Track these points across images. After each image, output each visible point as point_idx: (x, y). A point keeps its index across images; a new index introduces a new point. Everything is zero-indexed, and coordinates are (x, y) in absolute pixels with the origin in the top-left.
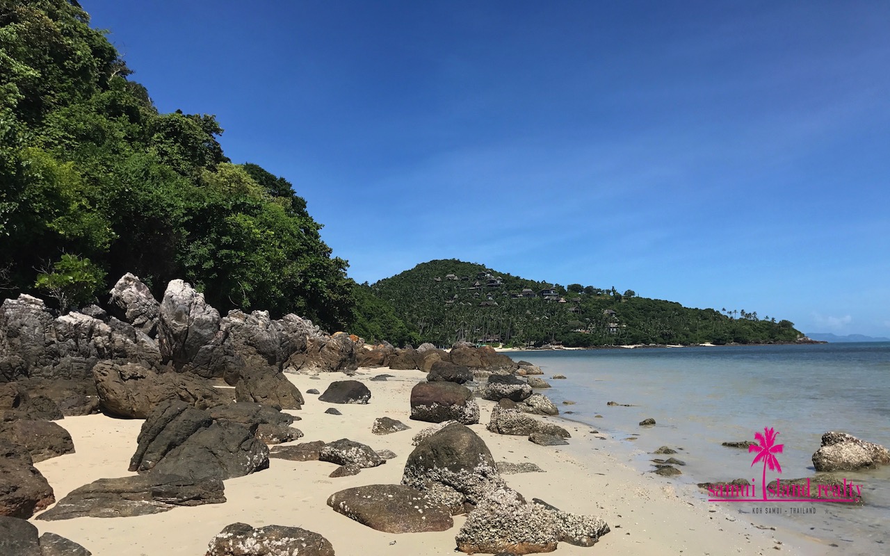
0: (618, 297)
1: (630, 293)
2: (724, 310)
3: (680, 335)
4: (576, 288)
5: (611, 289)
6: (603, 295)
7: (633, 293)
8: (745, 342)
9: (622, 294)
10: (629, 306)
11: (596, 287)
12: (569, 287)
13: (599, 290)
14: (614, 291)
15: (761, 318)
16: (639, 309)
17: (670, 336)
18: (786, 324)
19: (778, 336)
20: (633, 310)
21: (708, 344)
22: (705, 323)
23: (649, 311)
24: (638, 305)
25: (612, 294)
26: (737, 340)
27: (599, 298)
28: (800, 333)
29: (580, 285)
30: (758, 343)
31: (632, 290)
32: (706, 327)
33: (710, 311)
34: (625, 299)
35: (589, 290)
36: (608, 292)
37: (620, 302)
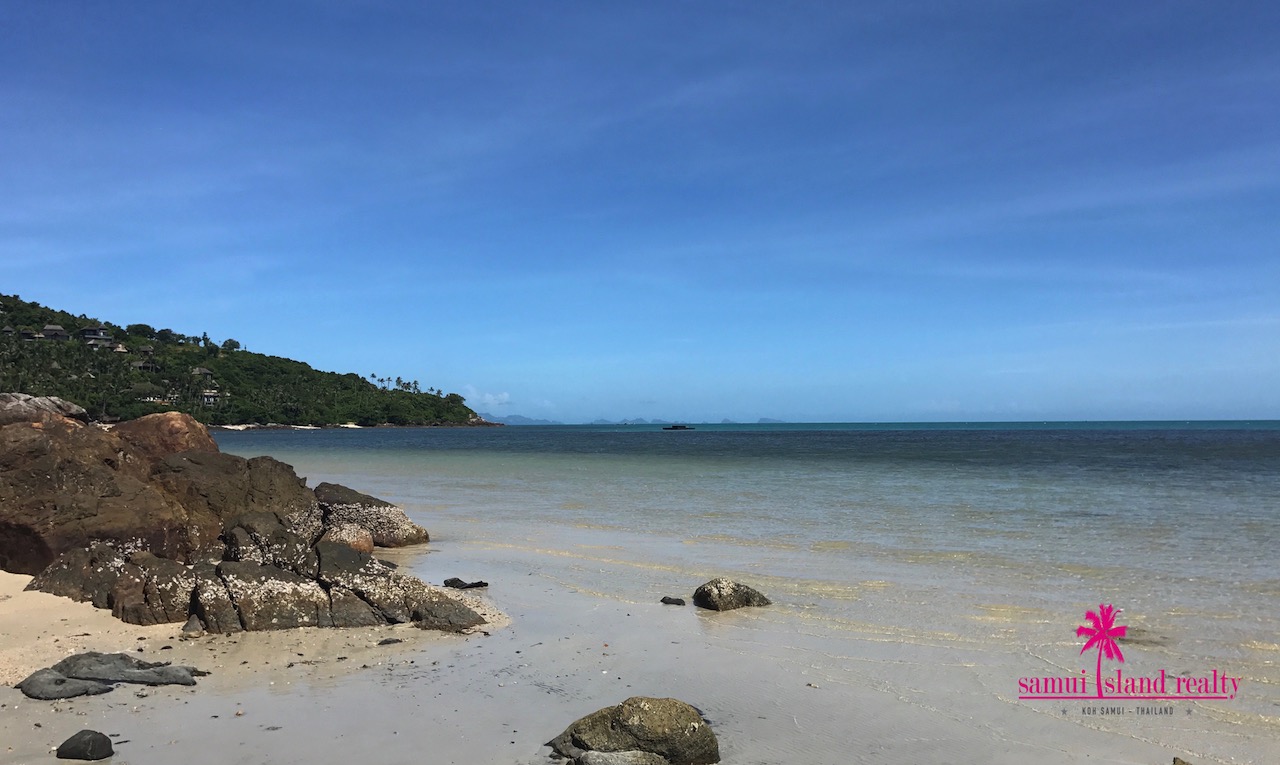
0: (212, 350)
1: (231, 345)
2: (373, 376)
3: (312, 411)
4: (142, 331)
5: (201, 336)
6: (187, 344)
7: (236, 345)
8: (403, 423)
9: (220, 345)
10: (230, 364)
11: (177, 330)
12: (130, 328)
13: (182, 337)
14: (206, 339)
15: (423, 389)
16: (246, 369)
17: (297, 412)
18: (455, 399)
19: (446, 416)
20: (237, 370)
21: (351, 425)
22: (347, 394)
23: (262, 373)
24: (246, 364)
25: (202, 344)
26: (392, 420)
27: (181, 349)
28: (472, 411)
29: (148, 327)
30: (419, 424)
31: (235, 339)
32: (347, 400)
33: (353, 376)
34: (223, 352)
35: (165, 335)
36: (197, 340)
37: (215, 357)
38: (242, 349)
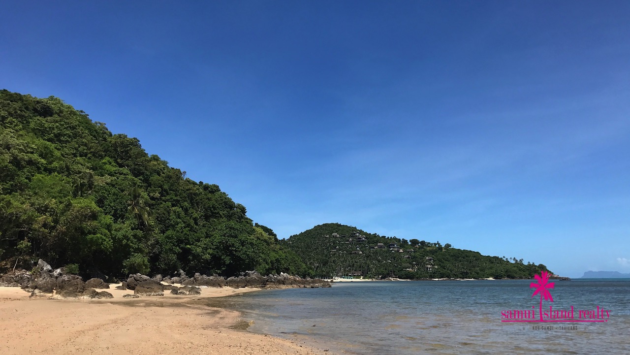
0: (440, 248)
1: (448, 246)
2: (504, 257)
3: (473, 273)
4: (414, 242)
5: (436, 243)
6: (432, 246)
7: (450, 246)
8: (513, 278)
9: (443, 246)
10: (446, 254)
12: (411, 241)
13: (429, 243)
14: (439, 244)
15: (525, 263)
16: (452, 256)
17: (467, 273)
18: (542, 267)
19: (533, 274)
21: (491, 279)
22: (492, 265)
23: (458, 257)
24: (452, 254)
25: (437, 246)
26: (508, 276)
27: (428, 248)
28: (550, 272)
29: (417, 240)
30: (521, 278)
31: (450, 243)
32: (491, 268)
33: (496, 258)
34: (445, 249)
35: (423, 243)
36: (435, 244)
37: (441, 251)
38: (452, 247)
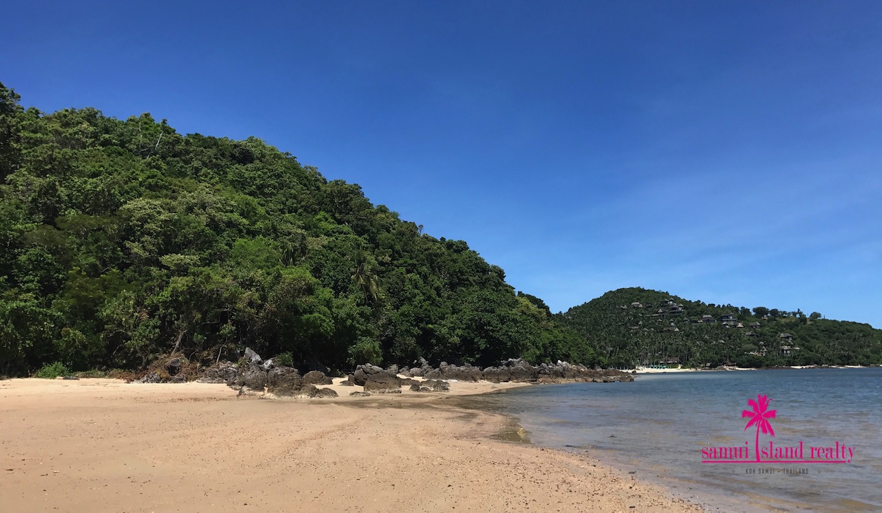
0: (803, 319)
1: (816, 315)
3: (860, 357)
4: (761, 311)
5: (796, 311)
6: (788, 317)
7: (819, 315)
9: (808, 316)
10: (814, 328)
11: (780, 309)
12: (755, 310)
13: (784, 312)
14: (800, 313)
16: (823, 331)
17: (849, 357)
20: (816, 332)
23: (834, 333)
24: (822, 328)
25: (798, 316)
27: (783, 320)
29: (764, 308)
31: (818, 312)
34: (811, 321)
35: (774, 312)
36: (795, 314)
37: (805, 324)
38: (822, 317)
